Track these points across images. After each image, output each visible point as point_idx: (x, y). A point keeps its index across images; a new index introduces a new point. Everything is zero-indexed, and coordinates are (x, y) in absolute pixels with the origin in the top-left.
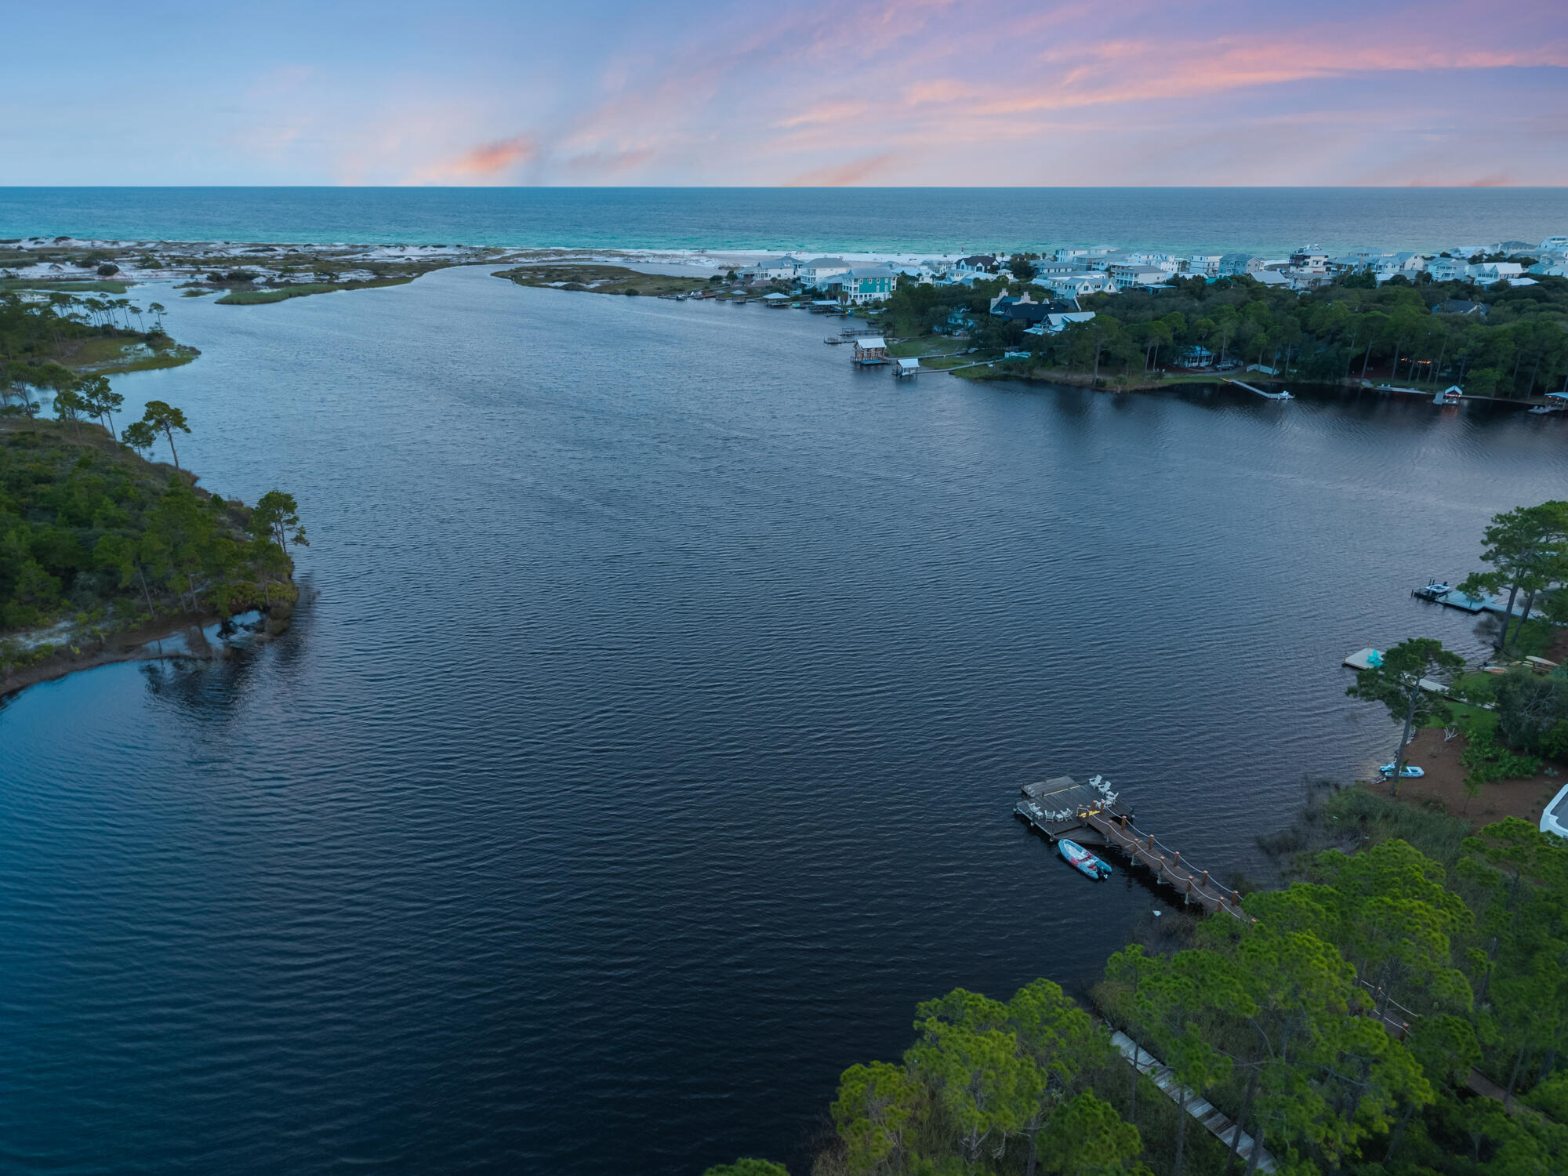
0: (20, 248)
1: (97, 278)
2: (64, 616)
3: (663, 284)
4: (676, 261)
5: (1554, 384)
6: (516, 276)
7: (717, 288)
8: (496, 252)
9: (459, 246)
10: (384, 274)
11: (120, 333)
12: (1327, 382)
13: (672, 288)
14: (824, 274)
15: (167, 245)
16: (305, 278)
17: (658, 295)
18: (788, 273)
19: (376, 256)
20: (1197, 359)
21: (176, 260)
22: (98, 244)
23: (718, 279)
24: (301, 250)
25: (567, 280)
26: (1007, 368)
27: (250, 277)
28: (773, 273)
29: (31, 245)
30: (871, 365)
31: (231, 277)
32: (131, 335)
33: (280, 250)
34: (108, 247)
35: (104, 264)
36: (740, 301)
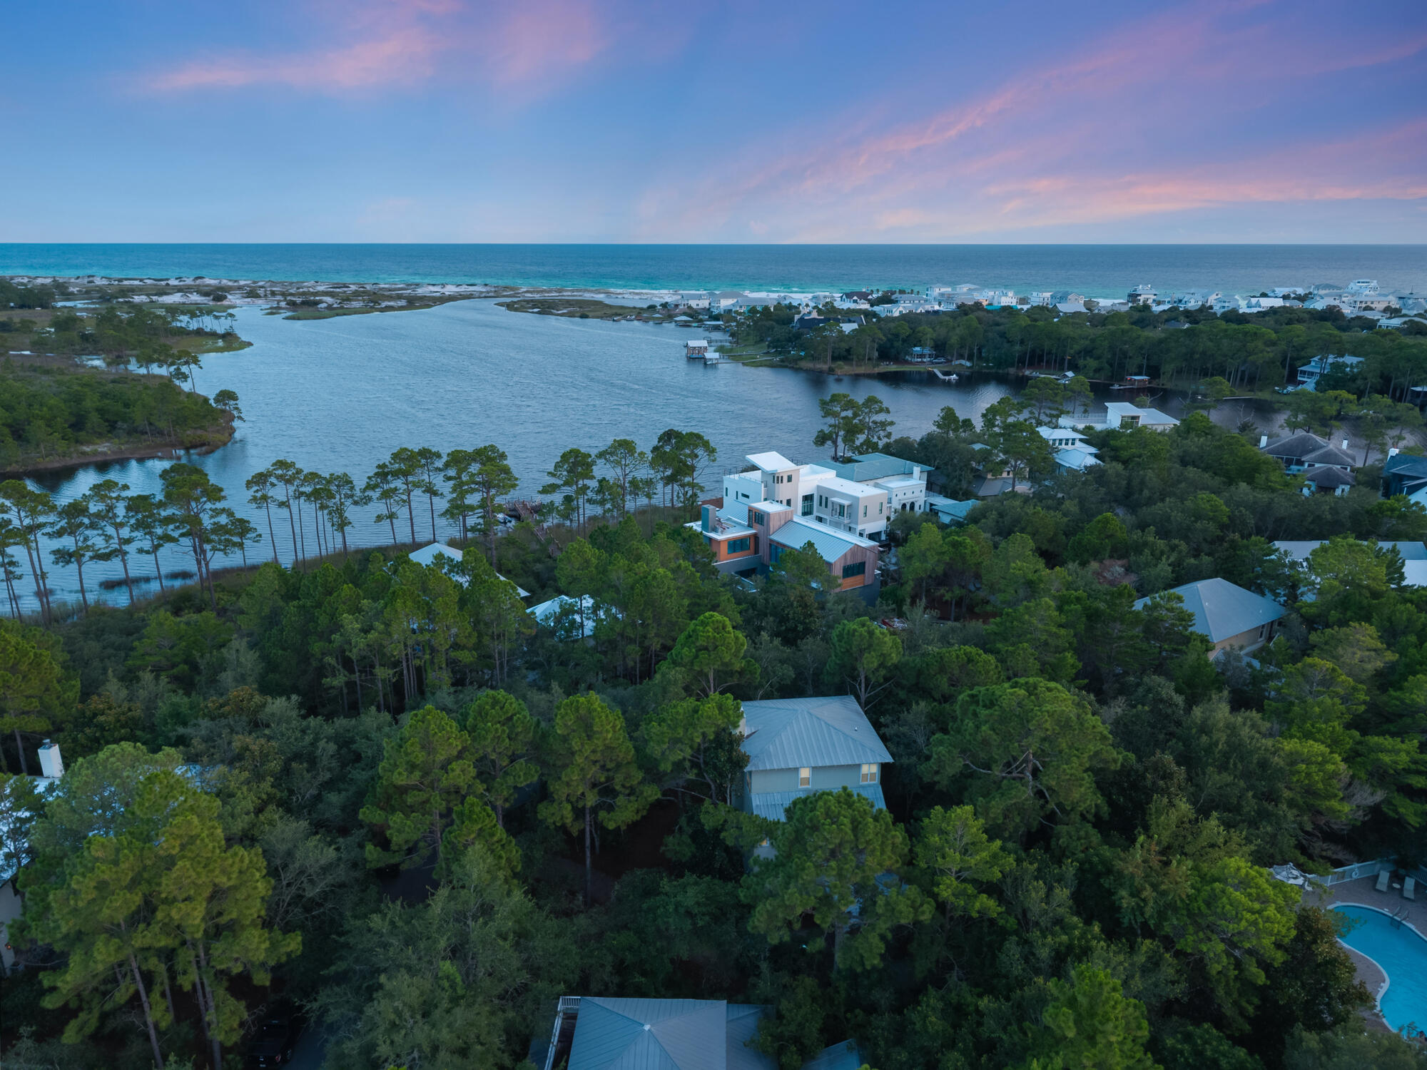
0: (168, 284)
1: (211, 303)
2: (107, 441)
3: (609, 312)
4: (645, 297)
5: (1135, 370)
6: (510, 307)
7: (646, 314)
8: (512, 289)
9: (486, 285)
10: (414, 302)
11: (207, 334)
12: (1001, 371)
13: (614, 313)
14: (725, 303)
15: (274, 283)
16: (356, 304)
17: (601, 318)
18: (704, 304)
19: (420, 291)
20: (922, 356)
21: (273, 293)
22: (224, 282)
23: (652, 307)
24: (368, 287)
25: (545, 308)
26: (782, 361)
27: (317, 303)
28: (693, 303)
29: (176, 283)
30: (695, 358)
31: (303, 303)
32: (213, 335)
33: (353, 288)
34: (230, 284)
35: (218, 294)
36: (659, 322)
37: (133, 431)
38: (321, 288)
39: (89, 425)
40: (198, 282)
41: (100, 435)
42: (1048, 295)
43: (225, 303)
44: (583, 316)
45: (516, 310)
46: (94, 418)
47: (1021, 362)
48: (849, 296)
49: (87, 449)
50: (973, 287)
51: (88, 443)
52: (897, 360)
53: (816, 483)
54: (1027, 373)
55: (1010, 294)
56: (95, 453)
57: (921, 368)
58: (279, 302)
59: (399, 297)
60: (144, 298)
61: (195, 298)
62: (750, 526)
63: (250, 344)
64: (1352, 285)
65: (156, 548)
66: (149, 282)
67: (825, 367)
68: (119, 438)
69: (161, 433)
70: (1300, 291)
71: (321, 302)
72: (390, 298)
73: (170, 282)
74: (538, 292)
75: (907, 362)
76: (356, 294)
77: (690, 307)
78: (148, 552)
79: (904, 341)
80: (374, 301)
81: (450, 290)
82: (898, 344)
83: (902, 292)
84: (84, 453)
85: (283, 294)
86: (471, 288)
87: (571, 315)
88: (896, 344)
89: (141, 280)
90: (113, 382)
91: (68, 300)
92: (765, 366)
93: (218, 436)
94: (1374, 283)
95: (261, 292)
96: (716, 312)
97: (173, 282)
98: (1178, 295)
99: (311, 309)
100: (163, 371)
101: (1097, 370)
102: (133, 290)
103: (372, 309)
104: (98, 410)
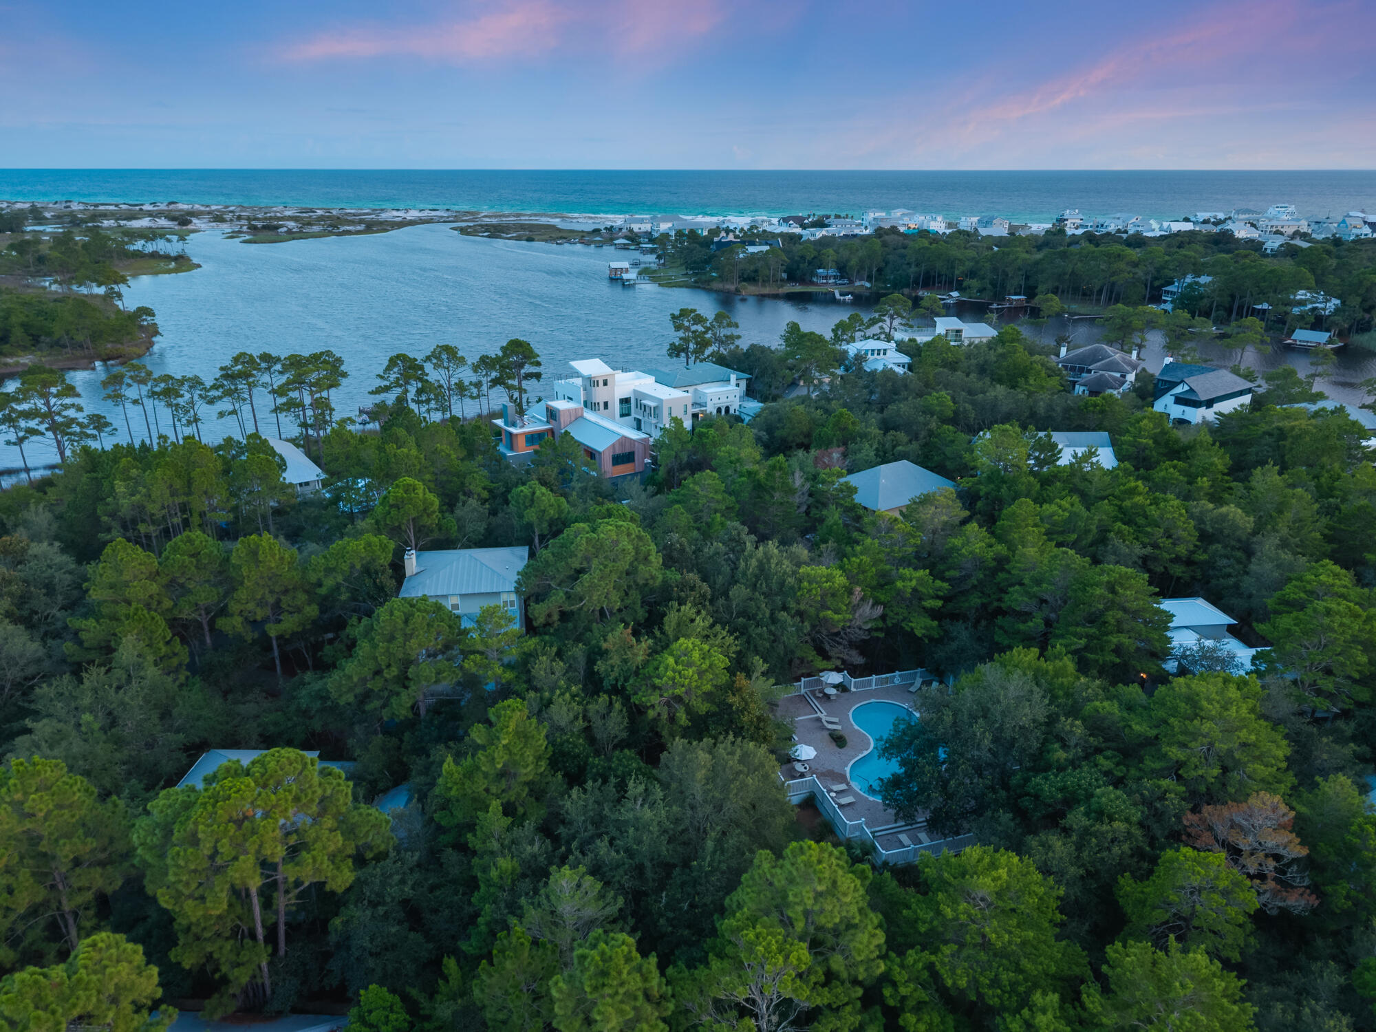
0: (141, 210)
2: (30, 354)
3: (557, 235)
4: (595, 221)
5: (1018, 290)
7: (590, 237)
8: (472, 214)
11: (161, 256)
14: (664, 227)
15: (243, 208)
16: (316, 229)
17: (546, 241)
18: (646, 227)
19: (384, 216)
20: (826, 277)
21: (239, 218)
22: (197, 207)
23: (596, 231)
24: (334, 212)
25: (495, 231)
26: (696, 282)
27: (277, 227)
28: (636, 227)
29: (150, 208)
30: (615, 279)
31: (264, 227)
32: (167, 258)
33: (320, 212)
34: (202, 208)
35: (183, 220)
36: (600, 245)
37: (58, 345)
38: (288, 213)
39: (12, 339)
40: (172, 207)
41: (25, 348)
42: (975, 219)
43: (190, 227)
44: (530, 239)
45: (468, 234)
46: (18, 333)
47: (916, 284)
48: (786, 220)
49: (9, 360)
50: (906, 211)
51: (11, 355)
52: (802, 281)
53: (633, 387)
54: (920, 293)
55: (939, 219)
56: (17, 364)
57: (823, 289)
58: (242, 226)
59: (361, 222)
60: (112, 223)
61: (163, 222)
62: (548, 422)
63: (199, 266)
64: (1271, 210)
65: (20, 441)
66: (124, 207)
67: (732, 287)
68: (41, 350)
69: (81, 346)
70: (1221, 216)
71: (282, 226)
72: (352, 223)
73: (144, 208)
74: (496, 217)
75: (812, 283)
76: (321, 218)
77: (631, 230)
78: (15, 444)
79: (810, 263)
80: (334, 225)
81: (413, 214)
82: (804, 266)
83: (837, 217)
84: (6, 364)
85: (248, 219)
86: (434, 213)
87: (518, 238)
88: (802, 266)
89: (116, 205)
90: (55, 301)
91: (40, 224)
92: (680, 287)
93: (135, 350)
94: (1292, 208)
95: (228, 217)
96: (656, 235)
97: (147, 207)
98: (1100, 220)
99: (270, 233)
100: (101, 290)
101: (981, 290)
102: (105, 215)
103: (331, 233)
104: (23, 325)
